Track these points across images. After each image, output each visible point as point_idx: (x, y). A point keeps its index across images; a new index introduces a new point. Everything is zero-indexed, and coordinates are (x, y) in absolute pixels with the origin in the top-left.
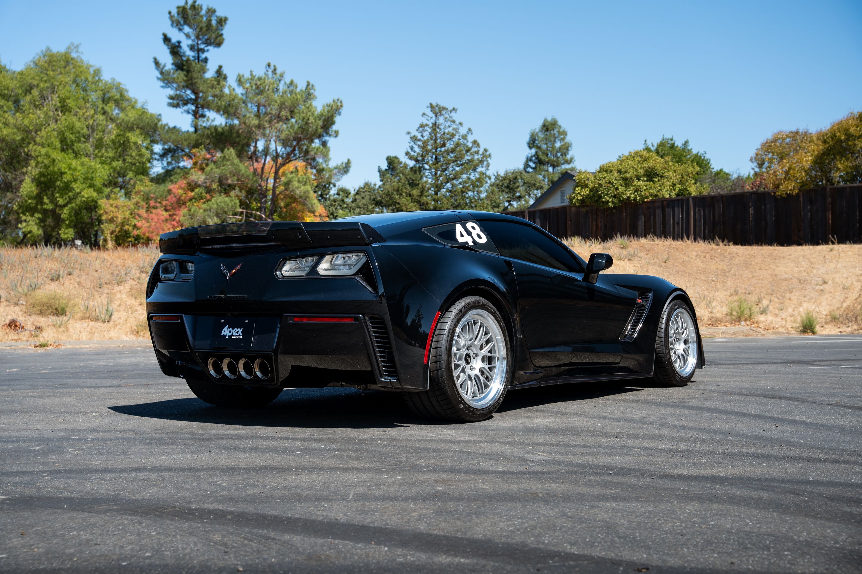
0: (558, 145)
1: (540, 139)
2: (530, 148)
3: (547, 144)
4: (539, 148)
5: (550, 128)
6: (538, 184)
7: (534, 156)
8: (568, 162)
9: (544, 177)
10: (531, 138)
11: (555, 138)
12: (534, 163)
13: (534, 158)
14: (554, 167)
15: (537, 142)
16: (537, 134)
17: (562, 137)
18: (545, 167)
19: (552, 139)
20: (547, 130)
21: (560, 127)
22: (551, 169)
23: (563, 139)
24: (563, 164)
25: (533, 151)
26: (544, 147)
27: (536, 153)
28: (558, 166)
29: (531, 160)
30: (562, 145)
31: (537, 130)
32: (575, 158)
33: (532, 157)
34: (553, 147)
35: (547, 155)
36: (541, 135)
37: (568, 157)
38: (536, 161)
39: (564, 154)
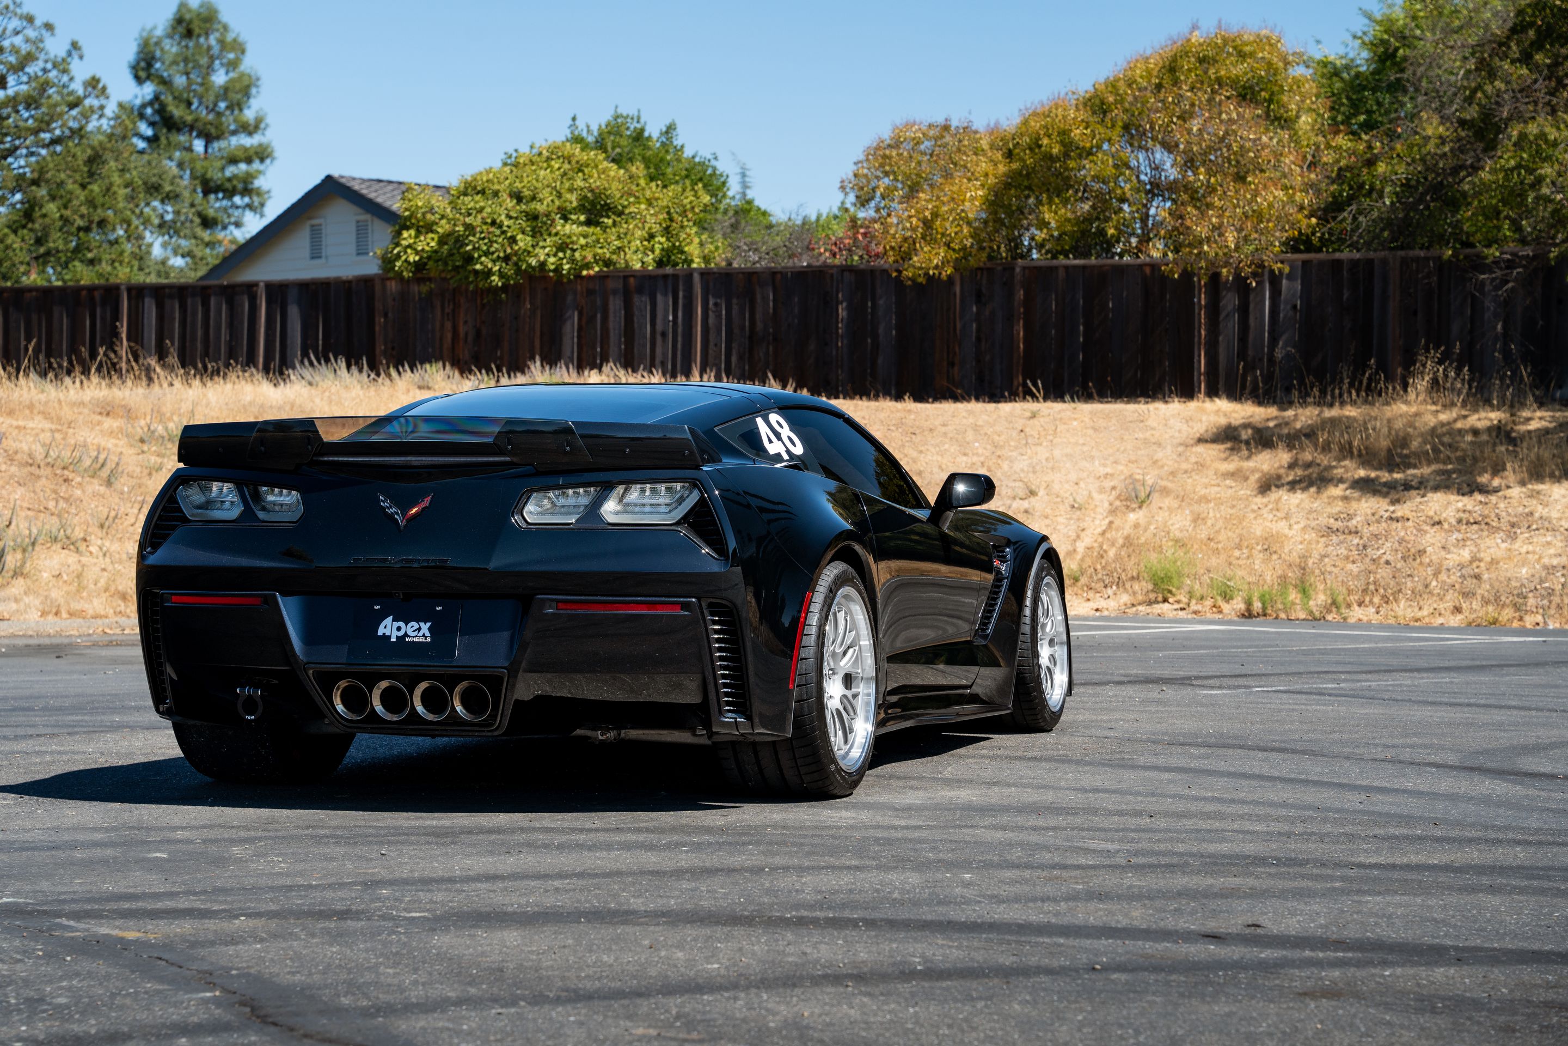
0: (220, 78)
1: (168, 59)
2: (139, 80)
3: (187, 74)
4: (165, 82)
5: (197, 31)
6: (168, 188)
7: (151, 103)
8: (249, 129)
9: (180, 165)
10: (139, 53)
11: (212, 59)
12: (152, 124)
13: (149, 111)
14: (209, 139)
15: (158, 65)
16: (157, 44)
17: (231, 56)
18: (182, 138)
19: (204, 61)
20: (189, 34)
21: (226, 28)
22: (199, 145)
23: (232, 65)
24: (234, 133)
25: (148, 90)
26: (180, 81)
27: (157, 98)
28: (218, 138)
29: (142, 116)
30: (231, 81)
31: (159, 32)
32: (269, 120)
33: (144, 106)
34: (206, 84)
35: (189, 104)
36: (171, 48)
37: (249, 114)
38: (157, 118)
39: (237, 107)
